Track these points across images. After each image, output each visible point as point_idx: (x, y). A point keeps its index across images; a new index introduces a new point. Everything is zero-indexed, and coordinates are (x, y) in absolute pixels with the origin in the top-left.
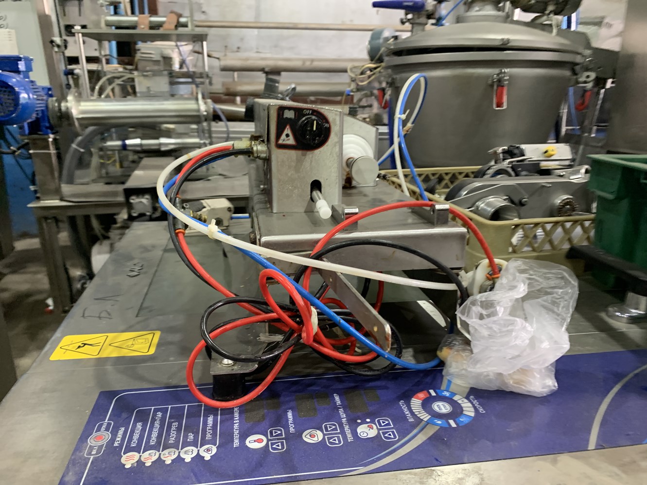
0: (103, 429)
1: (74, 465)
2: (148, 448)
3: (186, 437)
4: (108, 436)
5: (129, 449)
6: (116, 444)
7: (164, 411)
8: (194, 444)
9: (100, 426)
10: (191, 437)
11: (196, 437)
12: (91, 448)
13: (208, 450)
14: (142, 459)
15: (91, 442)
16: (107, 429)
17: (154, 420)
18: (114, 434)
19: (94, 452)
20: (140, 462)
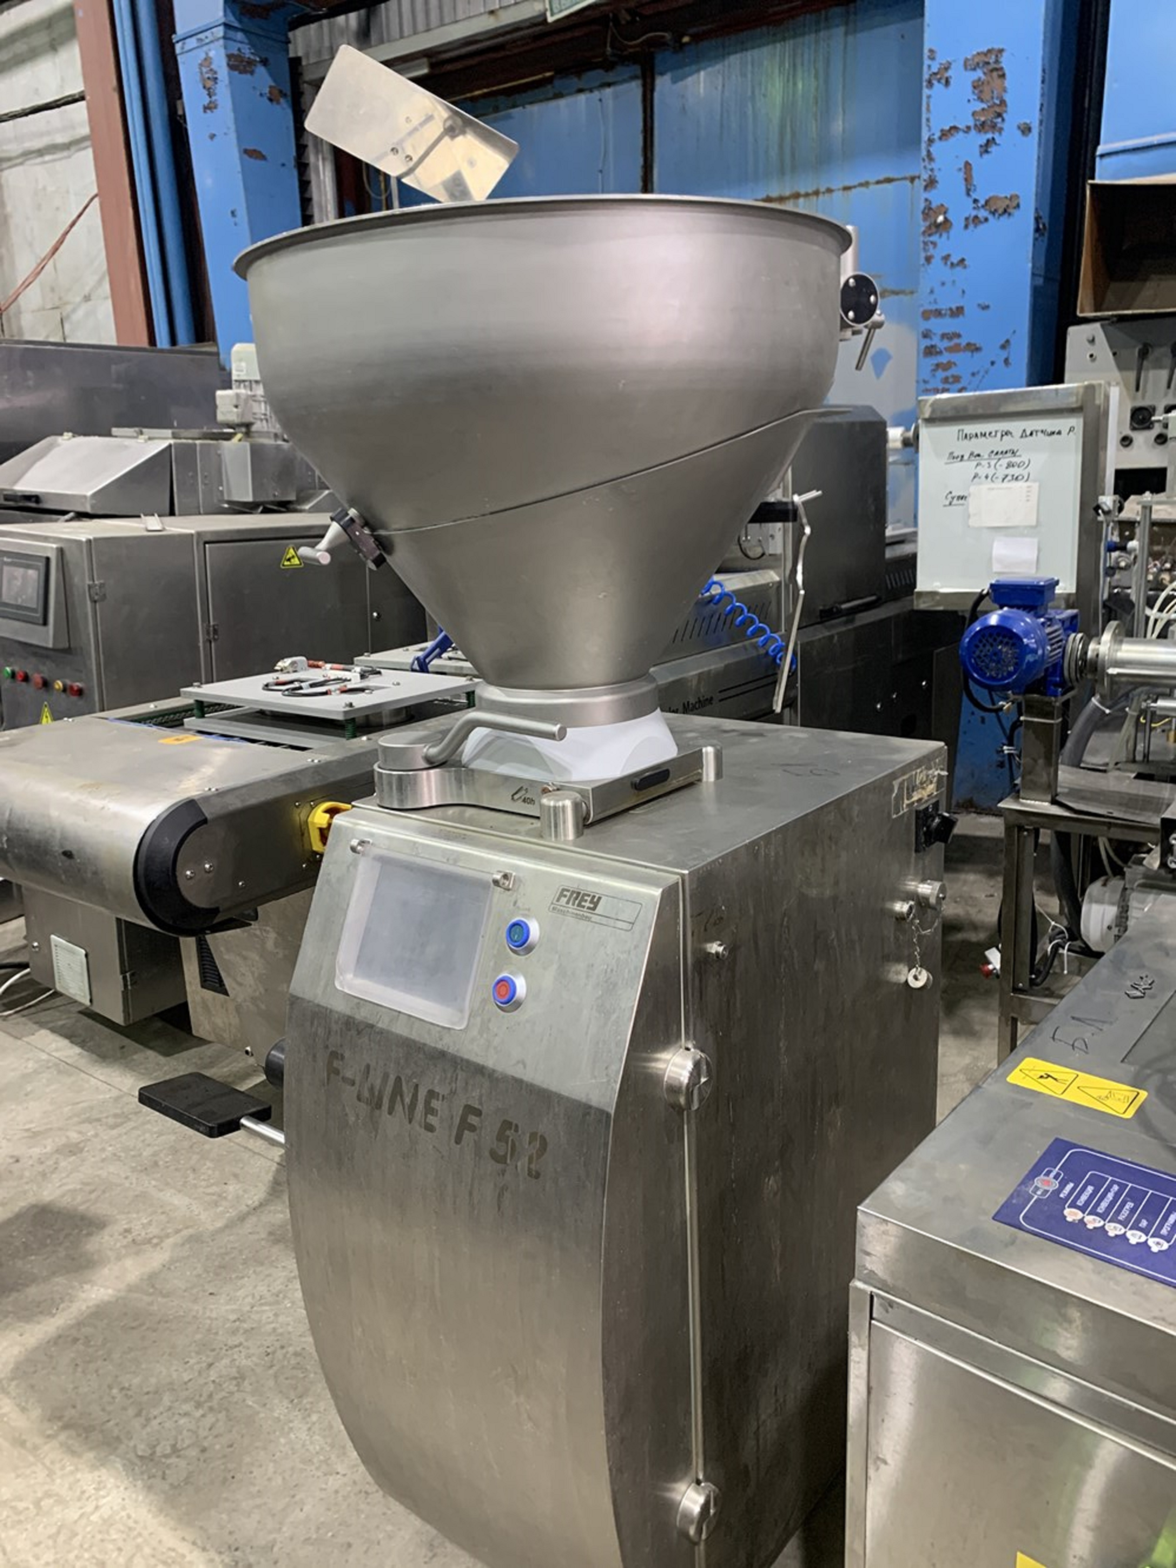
0: (1052, 1175)
1: (1018, 1195)
2: (1093, 1212)
3: (1138, 1221)
4: (1056, 1185)
5: (1073, 1205)
6: (1062, 1195)
7: (1122, 1187)
8: (1146, 1231)
9: (1048, 1173)
10: (1144, 1223)
11: (1150, 1225)
12: (1037, 1188)
13: (1158, 1243)
14: (1085, 1220)
15: (1038, 1181)
16: (1056, 1177)
17: (1108, 1190)
18: (1063, 1185)
19: (1039, 1193)
20: (1082, 1221)
